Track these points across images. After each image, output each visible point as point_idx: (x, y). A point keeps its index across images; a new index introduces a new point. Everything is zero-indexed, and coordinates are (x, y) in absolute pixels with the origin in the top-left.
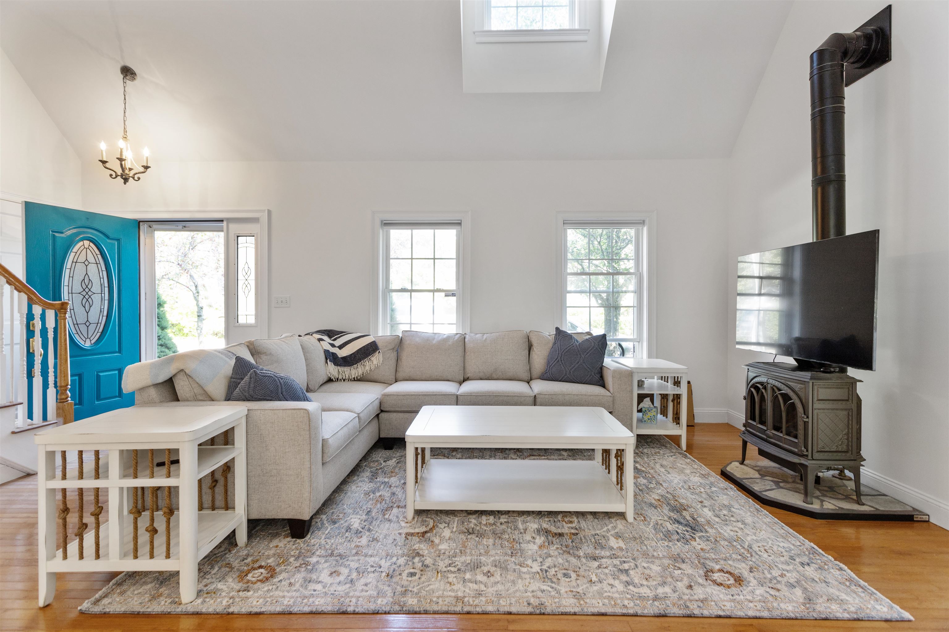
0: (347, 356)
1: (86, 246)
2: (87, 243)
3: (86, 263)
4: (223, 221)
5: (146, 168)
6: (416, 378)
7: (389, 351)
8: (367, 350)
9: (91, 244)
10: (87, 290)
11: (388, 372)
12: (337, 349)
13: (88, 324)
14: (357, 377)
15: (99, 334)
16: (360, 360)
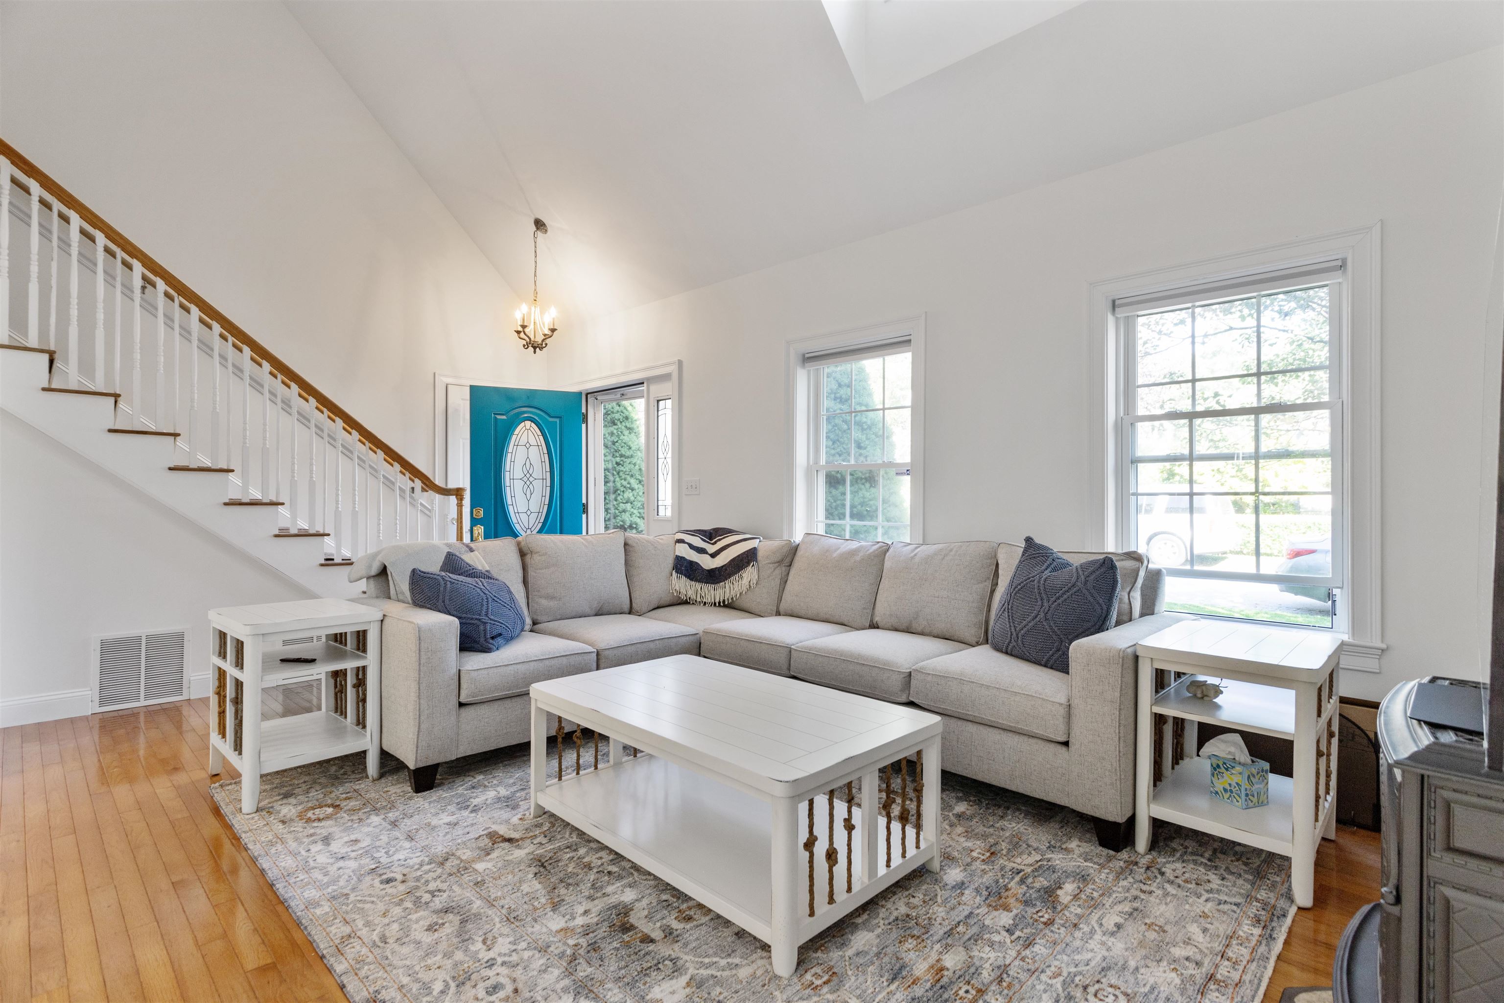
0: (716, 568)
1: (528, 427)
2: (528, 423)
3: (528, 446)
4: (643, 383)
5: (553, 330)
6: (800, 614)
7: (771, 565)
8: (742, 560)
9: (533, 425)
10: (528, 475)
11: (764, 597)
12: (708, 557)
13: (529, 513)
14: (724, 601)
15: (540, 525)
16: (730, 575)
